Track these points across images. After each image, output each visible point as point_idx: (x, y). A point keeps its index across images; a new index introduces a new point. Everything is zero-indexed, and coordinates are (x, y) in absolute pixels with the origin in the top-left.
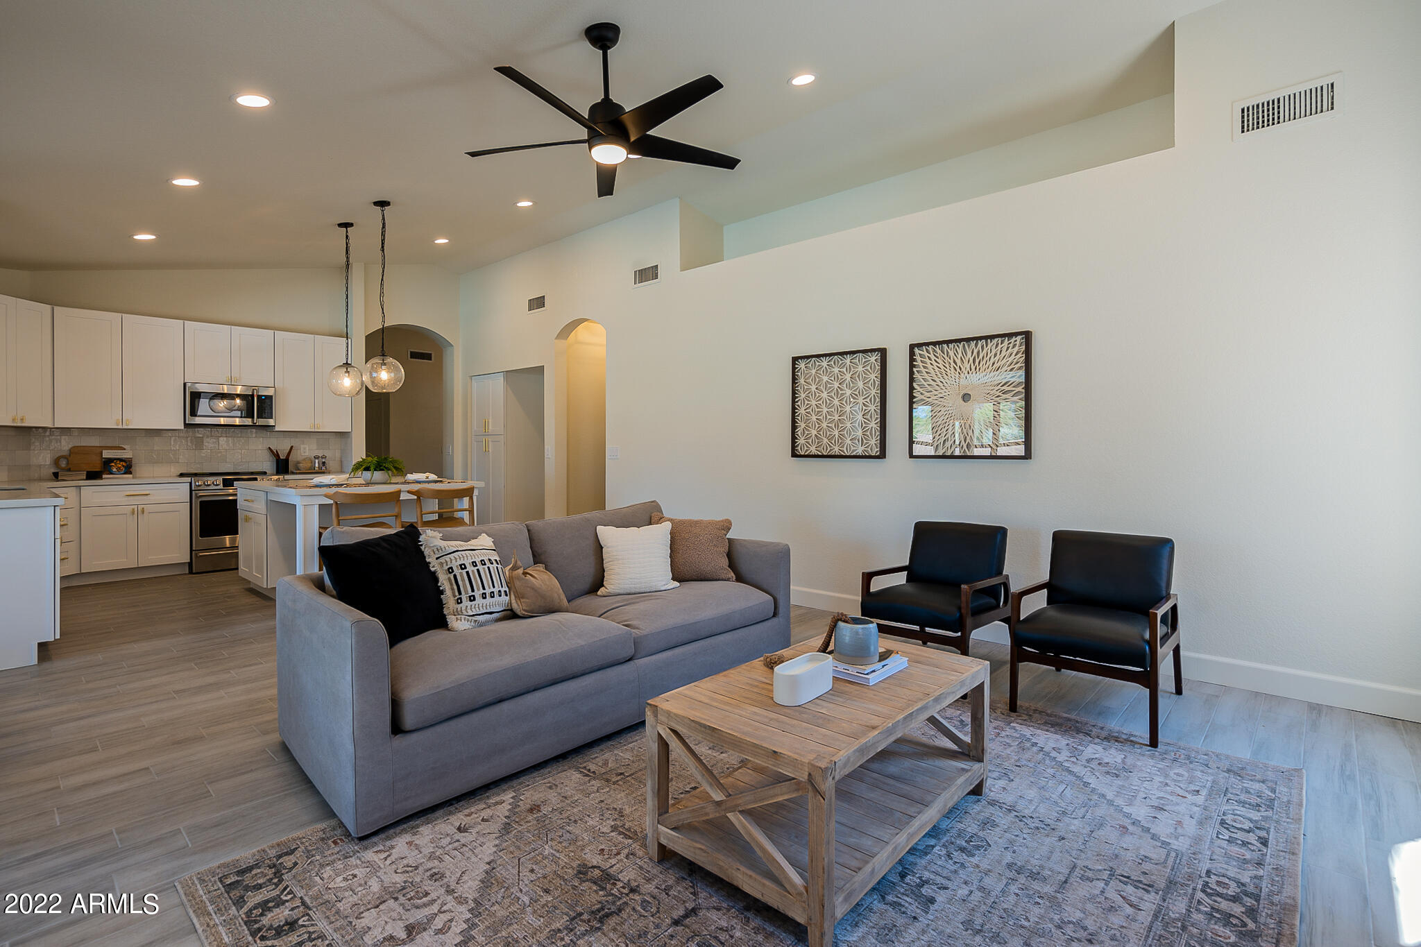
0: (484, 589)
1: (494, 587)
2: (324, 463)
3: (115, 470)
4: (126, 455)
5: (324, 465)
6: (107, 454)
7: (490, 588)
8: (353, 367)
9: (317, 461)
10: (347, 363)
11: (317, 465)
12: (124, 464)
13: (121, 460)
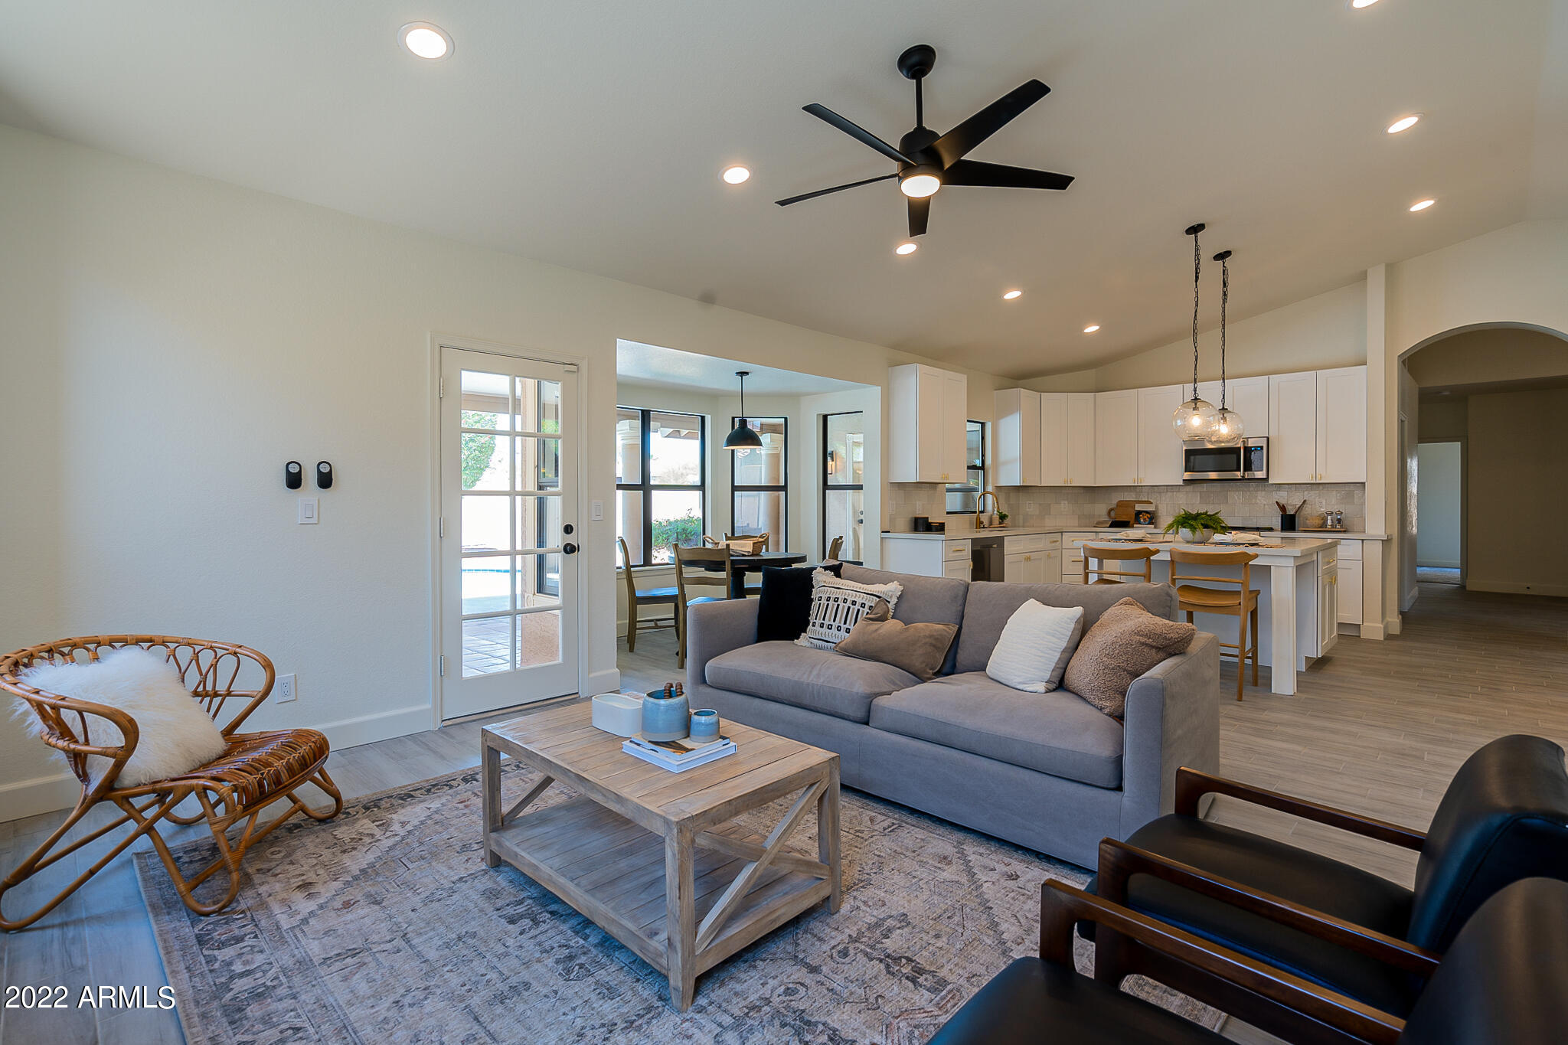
0: (824, 619)
1: (834, 621)
2: (1339, 521)
3: (1142, 520)
4: (1150, 508)
5: (1339, 523)
6: (1138, 507)
7: (829, 621)
8: (1230, 412)
9: (1329, 517)
10: (1223, 409)
11: (1329, 522)
12: (1149, 516)
13: (1147, 512)
